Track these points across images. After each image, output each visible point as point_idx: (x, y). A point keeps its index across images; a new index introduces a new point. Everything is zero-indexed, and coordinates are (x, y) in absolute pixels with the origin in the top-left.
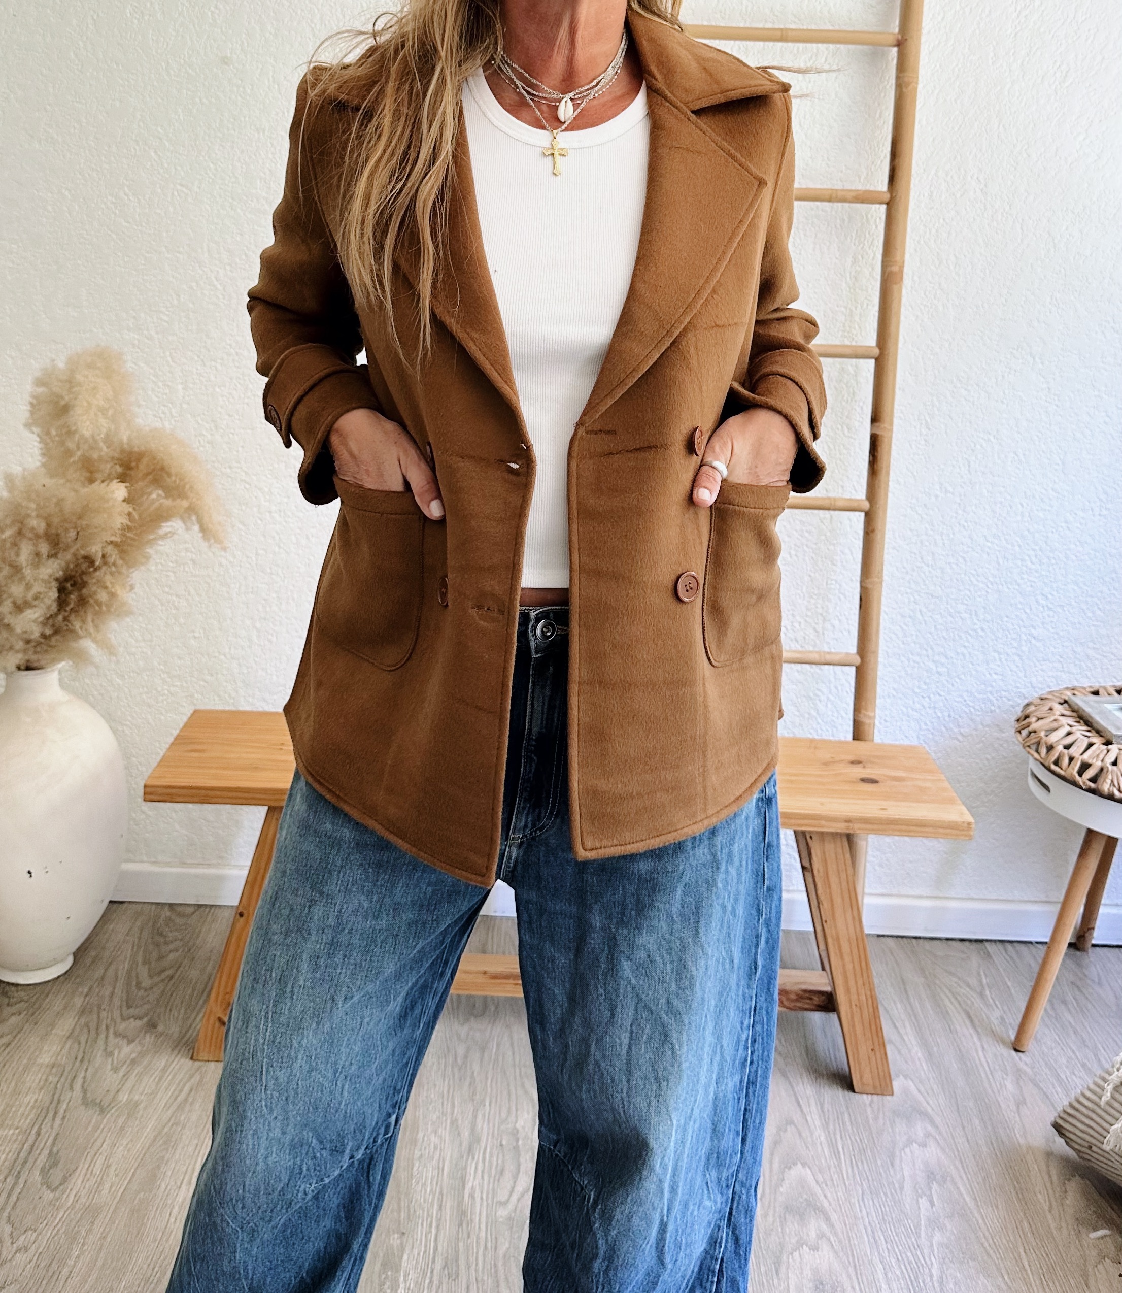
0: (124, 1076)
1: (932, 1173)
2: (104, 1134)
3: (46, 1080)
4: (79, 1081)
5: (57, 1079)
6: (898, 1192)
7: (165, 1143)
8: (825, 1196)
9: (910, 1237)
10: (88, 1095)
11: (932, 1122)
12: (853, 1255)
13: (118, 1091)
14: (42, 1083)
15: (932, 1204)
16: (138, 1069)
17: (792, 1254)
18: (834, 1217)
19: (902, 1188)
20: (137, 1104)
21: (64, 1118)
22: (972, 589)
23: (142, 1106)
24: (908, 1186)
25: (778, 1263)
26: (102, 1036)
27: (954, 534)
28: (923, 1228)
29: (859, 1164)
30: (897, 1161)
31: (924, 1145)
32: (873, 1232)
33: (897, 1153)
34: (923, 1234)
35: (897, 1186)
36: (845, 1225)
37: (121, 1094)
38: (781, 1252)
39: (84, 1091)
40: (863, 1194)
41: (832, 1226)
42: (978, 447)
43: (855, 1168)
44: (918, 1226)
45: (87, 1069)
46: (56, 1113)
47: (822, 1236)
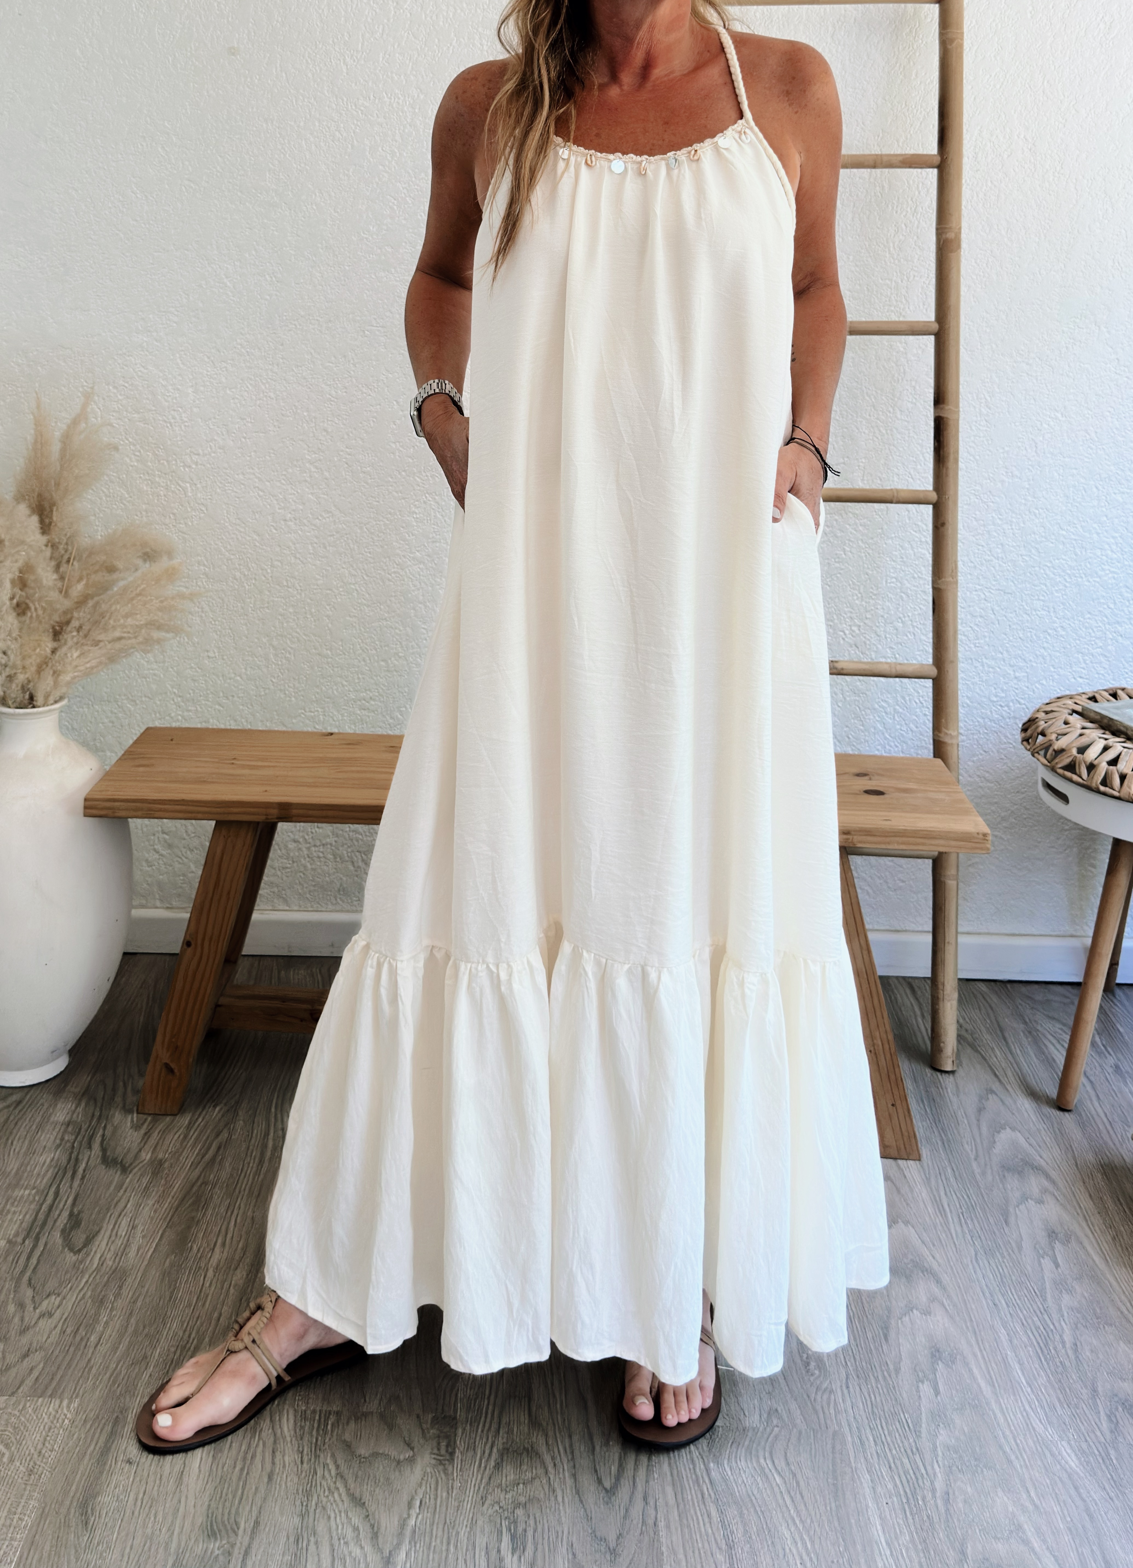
0: (146, 1134)
1: (1053, 1232)
2: (127, 1194)
3: (62, 1139)
4: (98, 1139)
5: (74, 1137)
6: (1016, 1251)
7: (193, 1203)
8: (934, 1258)
9: (1034, 1301)
10: (108, 1153)
11: (1048, 1176)
12: (971, 1320)
13: (140, 1150)
14: (58, 1141)
15: (1057, 1266)
16: (161, 1126)
17: (901, 1319)
18: (946, 1279)
19: (1020, 1248)
20: (161, 1163)
21: (83, 1178)
22: (1048, 584)
23: (166, 1165)
24: (1027, 1245)
25: (886, 1329)
26: (120, 1092)
27: (1024, 523)
28: (1048, 1291)
29: (969, 1222)
30: (1012, 1220)
31: (1040, 1202)
32: (992, 1296)
33: (1011, 1210)
34: (1049, 1296)
35: (1014, 1245)
36: (959, 1287)
37: (143, 1154)
38: (888, 1317)
39: (104, 1150)
40: (976, 1255)
41: (944, 1289)
42: (1046, 426)
43: (964, 1226)
44: (1043, 1290)
45: (105, 1127)
46: (74, 1173)
47: (933, 1299)
